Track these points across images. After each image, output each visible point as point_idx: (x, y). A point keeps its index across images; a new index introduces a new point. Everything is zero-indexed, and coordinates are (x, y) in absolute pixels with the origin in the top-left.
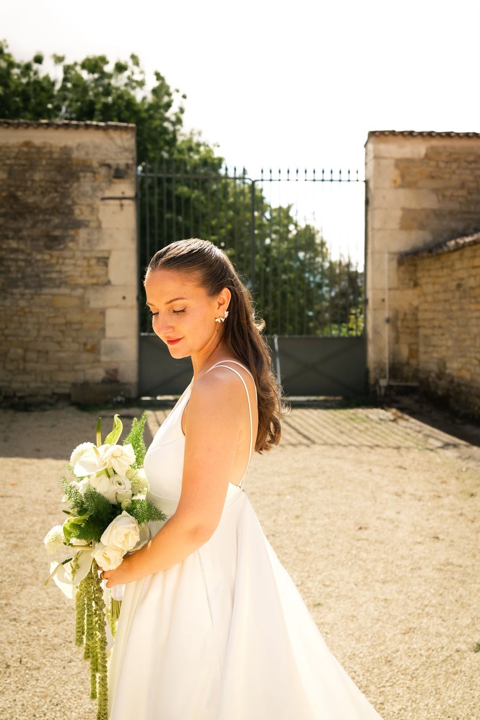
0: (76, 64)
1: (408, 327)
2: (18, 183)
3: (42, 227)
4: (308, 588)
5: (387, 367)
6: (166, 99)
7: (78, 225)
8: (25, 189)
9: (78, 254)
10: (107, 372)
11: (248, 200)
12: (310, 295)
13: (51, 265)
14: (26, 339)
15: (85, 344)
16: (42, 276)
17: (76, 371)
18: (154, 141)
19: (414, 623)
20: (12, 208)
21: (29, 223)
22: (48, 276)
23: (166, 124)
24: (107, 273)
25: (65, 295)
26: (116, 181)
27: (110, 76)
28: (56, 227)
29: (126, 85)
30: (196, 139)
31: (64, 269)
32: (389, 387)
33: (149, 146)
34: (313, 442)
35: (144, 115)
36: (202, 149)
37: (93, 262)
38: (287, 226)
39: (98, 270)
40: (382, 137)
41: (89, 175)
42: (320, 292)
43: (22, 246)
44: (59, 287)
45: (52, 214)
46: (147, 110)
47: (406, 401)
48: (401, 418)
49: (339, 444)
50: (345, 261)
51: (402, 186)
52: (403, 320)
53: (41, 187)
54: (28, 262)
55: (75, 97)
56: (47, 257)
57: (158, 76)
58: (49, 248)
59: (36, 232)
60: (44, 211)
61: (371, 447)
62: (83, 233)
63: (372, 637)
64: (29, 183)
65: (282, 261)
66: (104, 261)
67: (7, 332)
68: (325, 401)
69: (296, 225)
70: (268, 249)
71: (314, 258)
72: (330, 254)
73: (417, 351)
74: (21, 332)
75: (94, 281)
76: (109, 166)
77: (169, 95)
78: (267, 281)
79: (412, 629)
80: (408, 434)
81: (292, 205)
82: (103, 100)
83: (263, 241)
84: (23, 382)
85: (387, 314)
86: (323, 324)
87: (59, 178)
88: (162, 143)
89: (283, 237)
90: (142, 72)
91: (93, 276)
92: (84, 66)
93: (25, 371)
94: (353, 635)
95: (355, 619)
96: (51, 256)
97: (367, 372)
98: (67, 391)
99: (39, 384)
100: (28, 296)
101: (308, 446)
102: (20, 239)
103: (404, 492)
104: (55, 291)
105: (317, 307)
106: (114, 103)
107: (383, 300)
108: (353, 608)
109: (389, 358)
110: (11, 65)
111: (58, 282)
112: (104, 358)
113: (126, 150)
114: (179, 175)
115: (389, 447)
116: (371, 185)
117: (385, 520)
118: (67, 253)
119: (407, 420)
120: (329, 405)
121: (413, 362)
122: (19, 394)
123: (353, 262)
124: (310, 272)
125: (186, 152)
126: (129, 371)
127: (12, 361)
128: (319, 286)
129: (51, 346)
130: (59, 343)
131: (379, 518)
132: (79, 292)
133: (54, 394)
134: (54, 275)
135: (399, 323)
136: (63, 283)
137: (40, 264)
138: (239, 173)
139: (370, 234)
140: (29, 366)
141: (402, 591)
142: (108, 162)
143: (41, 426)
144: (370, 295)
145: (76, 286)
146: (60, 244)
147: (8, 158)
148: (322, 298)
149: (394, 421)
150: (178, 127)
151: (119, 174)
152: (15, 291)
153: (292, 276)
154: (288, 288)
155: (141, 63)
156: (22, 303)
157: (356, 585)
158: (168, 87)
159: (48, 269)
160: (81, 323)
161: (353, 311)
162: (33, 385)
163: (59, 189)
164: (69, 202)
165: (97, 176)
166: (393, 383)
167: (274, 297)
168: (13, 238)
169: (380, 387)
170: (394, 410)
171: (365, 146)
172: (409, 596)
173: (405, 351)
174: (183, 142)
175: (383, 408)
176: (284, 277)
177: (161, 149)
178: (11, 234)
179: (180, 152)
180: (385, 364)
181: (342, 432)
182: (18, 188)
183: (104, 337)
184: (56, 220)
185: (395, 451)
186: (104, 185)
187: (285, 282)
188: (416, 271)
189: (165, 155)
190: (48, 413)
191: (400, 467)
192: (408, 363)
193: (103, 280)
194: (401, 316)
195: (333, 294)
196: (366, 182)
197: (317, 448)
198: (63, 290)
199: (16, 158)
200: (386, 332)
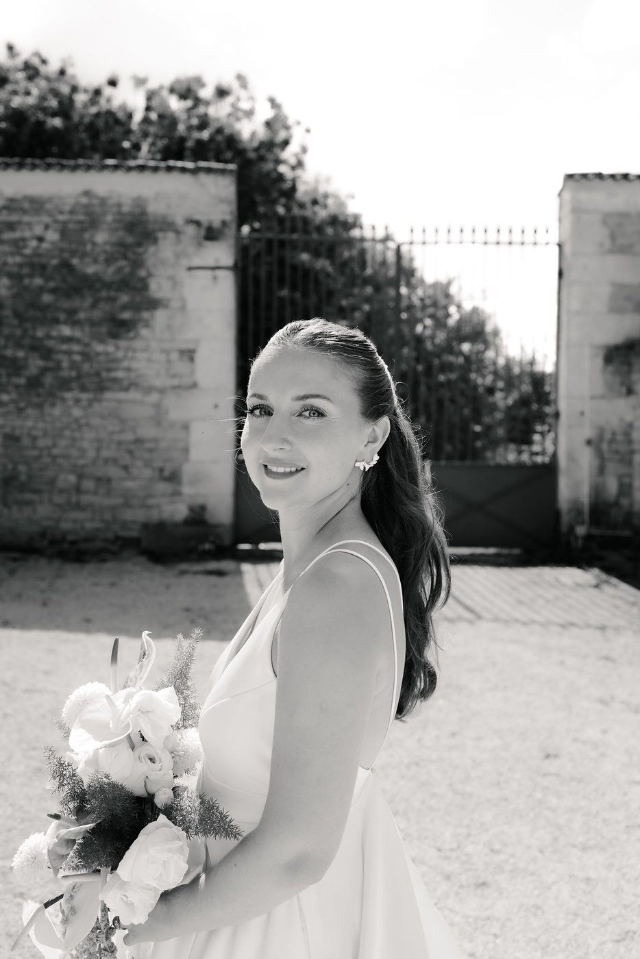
0: (161, 88)
1: (617, 452)
2: (74, 246)
3: (104, 307)
4: (467, 855)
5: (586, 508)
6: (282, 135)
7: (154, 304)
8: (84, 255)
9: (154, 345)
10: (191, 509)
11: (392, 272)
12: (478, 402)
13: (116, 360)
14: (81, 462)
15: (161, 470)
16: (104, 374)
17: (149, 507)
18: (265, 191)
19: (632, 922)
20: (64, 280)
21: (88, 302)
22: (113, 375)
23: (282, 169)
24: (193, 372)
25: (134, 402)
26: (208, 244)
27: (207, 103)
28: (125, 307)
29: (229, 115)
30: (322, 188)
31: (134, 365)
32: (588, 538)
33: (258, 198)
34: (479, 617)
35: (252, 155)
36: (330, 202)
37: (174, 356)
38: (446, 308)
39: (181, 367)
40: (584, 181)
41: (171, 235)
42: (491, 399)
43: (78, 333)
44: (126, 389)
45: (119, 289)
46: (257, 150)
47: (614, 558)
48: (607, 582)
49: (517, 621)
50: (528, 356)
51: (611, 252)
52: (612, 441)
53: (105, 252)
54: (86, 356)
55: (161, 133)
56: (111, 349)
57: (273, 103)
58: (115, 336)
59: (97, 314)
60: (108, 286)
61: (563, 626)
62: (160, 316)
63: (567, 945)
64: (89, 247)
65: (438, 356)
66: (189, 355)
67: (55, 451)
68: (497, 555)
69: (459, 307)
70: (419, 340)
71: (483, 352)
72: (507, 347)
73: (630, 486)
74: (74, 453)
75: (176, 382)
76: (198, 223)
77: (287, 128)
78: (416, 384)
79: (630, 934)
80: (617, 607)
81: (454, 279)
82: (196, 135)
83: (413, 328)
84: (75, 521)
85: (588, 433)
86: (494, 444)
87: (130, 240)
88: (275, 194)
89: (440, 323)
90: (252, 98)
91: (174, 376)
92: (172, 91)
93: (78, 507)
94: (536, 940)
95: (539, 912)
96: (117, 348)
97: (557, 514)
98: (134, 534)
99: (98, 525)
100: (84, 403)
101: (471, 622)
102: (75, 323)
103: (612, 698)
104: (122, 395)
105: (487, 420)
106: (212, 139)
107: (582, 414)
108: (536, 892)
109: (590, 496)
110: (74, 89)
111: (125, 384)
112: (187, 490)
113: (222, 201)
114: (295, 236)
115: (588, 626)
116: (567, 249)
117: (584, 743)
118: (138, 344)
119: (615, 586)
120: (502, 560)
121: (625, 502)
122: (70, 538)
123: (539, 358)
124: (478, 371)
125: (309, 206)
126: (221, 508)
127: (61, 491)
128: (491, 391)
129: (114, 472)
130: (126, 468)
131: (575, 740)
132: (154, 397)
133: (117, 538)
134: (120, 374)
135: (605, 446)
136: (132, 385)
137: (102, 358)
138: (380, 234)
139: (564, 318)
140: (85, 499)
141: (612, 864)
142: (197, 217)
143: (96, 585)
144: (563, 405)
145: (149, 390)
146: (129, 331)
147: (61, 212)
148: (493, 408)
149: (597, 586)
150: (299, 172)
151: (212, 235)
152: (68, 395)
153: (453, 376)
154: (446, 394)
155: (250, 85)
156: (77, 412)
157: (541, 852)
158: (286, 118)
159: (113, 365)
160: (156, 440)
161: (539, 428)
162: (89, 525)
163: (130, 255)
164: (142, 273)
165: (182, 237)
166: (595, 531)
167: (427, 405)
168: (65, 323)
169: (576, 537)
170: (596, 571)
171: (560, 195)
172: (624, 875)
173: (612, 486)
174: (306, 192)
175: (580, 567)
176: (442, 378)
177: (274, 202)
178: (62, 316)
179: (302, 206)
180: (583, 504)
181: (520, 602)
182: (73, 253)
183: (187, 460)
184: (124, 298)
185: (598, 633)
186: (191, 249)
187: (442, 385)
188: (629, 372)
189: (281, 210)
190: (108, 565)
191: (607, 658)
192: (617, 504)
193: (187, 381)
194: (608, 436)
195: (510, 401)
196: (560, 245)
197: (484, 626)
198: (133, 395)
199: (72, 212)
200: (586, 459)
